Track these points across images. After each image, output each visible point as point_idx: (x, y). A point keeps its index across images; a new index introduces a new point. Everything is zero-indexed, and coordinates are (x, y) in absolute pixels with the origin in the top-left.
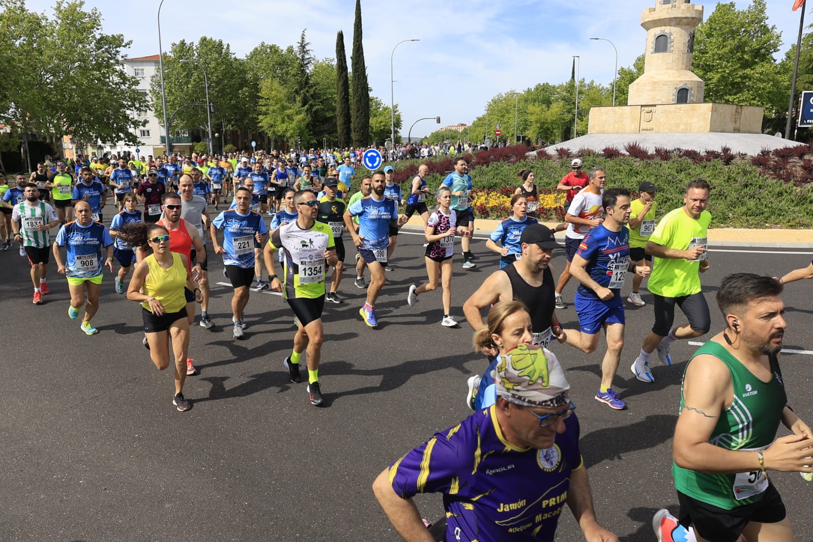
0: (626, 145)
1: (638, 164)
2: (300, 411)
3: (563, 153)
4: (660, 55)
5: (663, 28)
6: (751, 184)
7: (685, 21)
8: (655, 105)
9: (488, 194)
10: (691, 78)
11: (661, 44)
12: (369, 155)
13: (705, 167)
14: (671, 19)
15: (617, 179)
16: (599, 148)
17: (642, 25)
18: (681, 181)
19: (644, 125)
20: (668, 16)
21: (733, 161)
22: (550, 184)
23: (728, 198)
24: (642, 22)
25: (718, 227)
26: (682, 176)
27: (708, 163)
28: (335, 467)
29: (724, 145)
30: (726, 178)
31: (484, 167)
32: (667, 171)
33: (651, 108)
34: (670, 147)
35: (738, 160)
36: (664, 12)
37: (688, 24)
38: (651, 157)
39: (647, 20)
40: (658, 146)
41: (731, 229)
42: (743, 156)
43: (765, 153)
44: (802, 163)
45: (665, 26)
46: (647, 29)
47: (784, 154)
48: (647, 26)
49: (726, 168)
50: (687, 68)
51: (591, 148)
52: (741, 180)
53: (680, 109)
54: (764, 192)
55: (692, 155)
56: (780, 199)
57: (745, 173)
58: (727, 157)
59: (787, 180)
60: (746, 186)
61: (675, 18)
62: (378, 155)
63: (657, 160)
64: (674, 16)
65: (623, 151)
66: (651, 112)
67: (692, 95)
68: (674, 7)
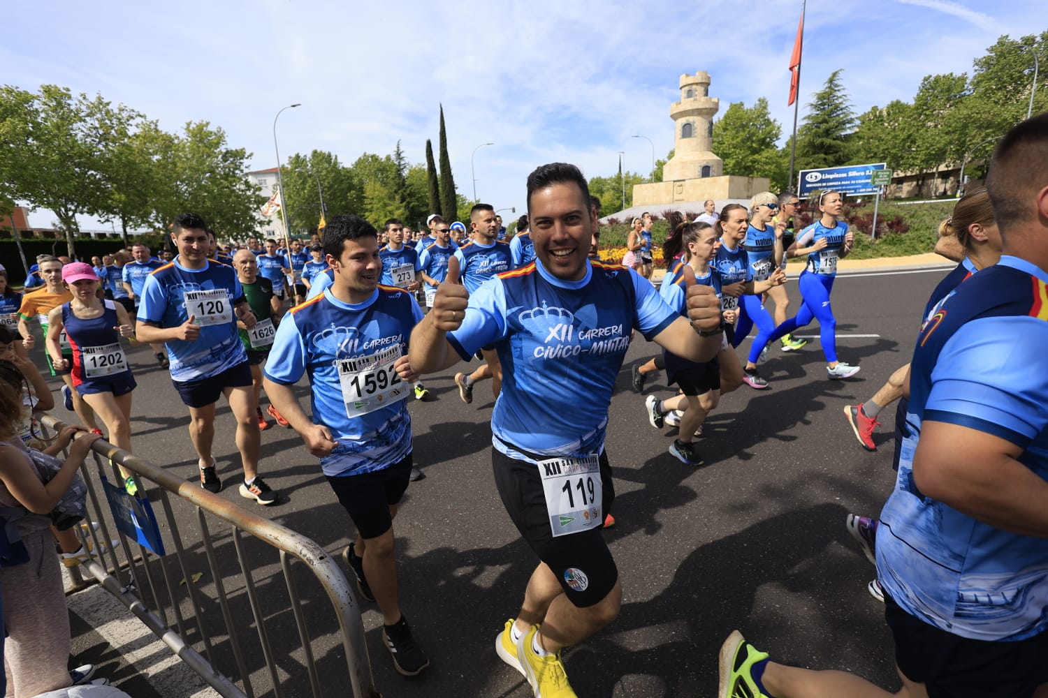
3: (612, 221)
4: (687, 140)
5: (687, 118)
7: (705, 111)
8: (684, 180)
10: (711, 158)
11: (687, 131)
12: (455, 227)
14: (693, 110)
17: (672, 116)
19: (677, 197)
20: (691, 108)
24: (670, 114)
33: (681, 183)
36: (687, 104)
37: (707, 114)
39: (675, 112)
45: (689, 115)
46: (675, 119)
48: (675, 117)
50: (708, 150)
53: (704, 182)
61: (697, 109)
64: (695, 108)
65: (661, 217)
66: (681, 185)
67: (713, 171)
68: (695, 100)
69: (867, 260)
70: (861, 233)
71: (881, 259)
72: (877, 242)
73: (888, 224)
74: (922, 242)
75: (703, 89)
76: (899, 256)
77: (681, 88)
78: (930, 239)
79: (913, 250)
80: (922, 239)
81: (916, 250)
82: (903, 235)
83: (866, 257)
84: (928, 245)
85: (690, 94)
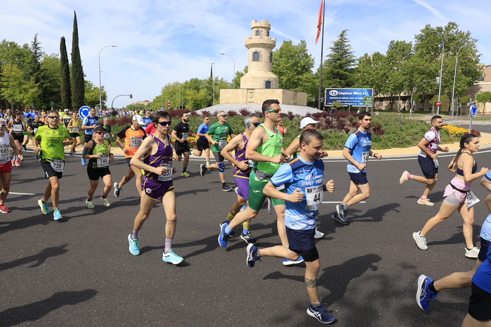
0: (240, 110)
4: (256, 62)
5: (256, 48)
7: (267, 45)
8: (254, 89)
10: (272, 76)
11: (256, 57)
12: (83, 110)
14: (260, 44)
15: (235, 127)
17: (246, 46)
19: (249, 100)
20: (258, 42)
21: (294, 118)
24: (246, 44)
29: (289, 111)
30: (290, 126)
33: (252, 91)
35: (295, 118)
36: (256, 40)
37: (269, 47)
39: (248, 43)
40: (257, 111)
42: (298, 116)
44: (325, 120)
45: (257, 47)
46: (249, 48)
47: (317, 116)
48: (248, 46)
49: (290, 122)
50: (269, 71)
53: (267, 91)
58: (291, 116)
61: (262, 43)
65: (239, 113)
67: (273, 85)
68: (261, 37)
73: (373, 128)
74: (391, 141)
75: (266, 31)
76: (379, 149)
77: (252, 29)
78: (394, 139)
80: (391, 139)
82: (381, 136)
85: (258, 33)
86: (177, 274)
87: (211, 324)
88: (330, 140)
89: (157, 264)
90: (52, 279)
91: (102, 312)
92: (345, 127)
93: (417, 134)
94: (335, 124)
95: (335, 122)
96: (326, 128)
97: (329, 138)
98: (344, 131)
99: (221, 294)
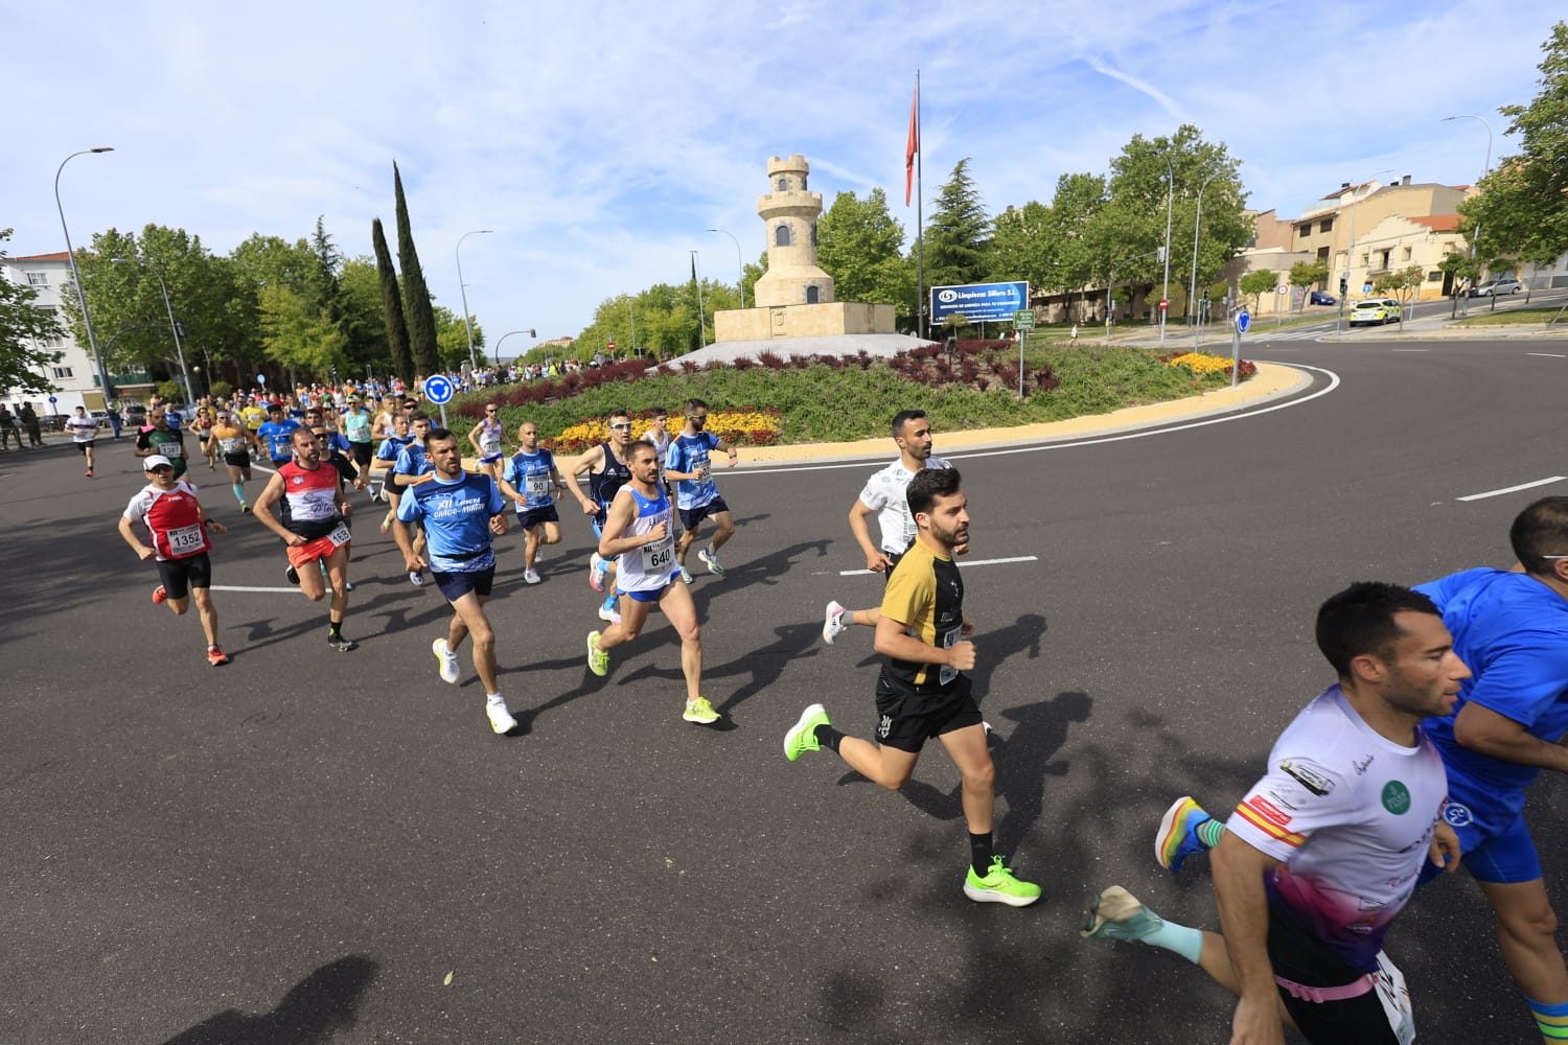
0: (759, 354)
1: (773, 374)
2: (344, 756)
3: (688, 367)
4: (783, 248)
5: (782, 218)
6: (891, 389)
7: (805, 210)
8: (784, 307)
9: (602, 423)
10: (818, 275)
11: (783, 236)
12: (432, 383)
13: (844, 373)
14: (789, 208)
16: (729, 360)
17: (761, 214)
18: (820, 391)
19: (776, 330)
20: (785, 205)
21: (871, 365)
22: (677, 404)
23: (870, 406)
24: (759, 211)
25: (862, 438)
26: (821, 385)
27: (847, 369)
28: (401, 825)
29: (860, 349)
30: (866, 384)
31: (595, 390)
32: (805, 381)
33: (781, 310)
34: (805, 354)
35: (875, 364)
36: (781, 200)
37: (807, 214)
38: (786, 366)
39: (764, 209)
40: (793, 353)
41: (876, 440)
42: (880, 359)
43: (901, 354)
44: (936, 363)
45: (784, 216)
46: (766, 219)
47: (919, 354)
48: (766, 215)
49: (864, 373)
50: (814, 264)
51: (720, 359)
52: (881, 385)
53: (811, 310)
54: (904, 397)
55: (829, 360)
56: (919, 402)
57: (884, 377)
58: (864, 361)
59: (924, 382)
60: (886, 391)
61: (794, 207)
62: (446, 384)
63: (794, 368)
64: (791, 205)
65: (756, 361)
66: (781, 314)
67: (823, 294)
68: (791, 194)
69: (1017, 428)
70: (1008, 391)
71: (1032, 425)
72: (1027, 400)
73: (1036, 376)
74: (1075, 402)
75: (800, 179)
76: (1052, 421)
77: (770, 176)
78: (1082, 397)
79: (1063, 415)
80: (1074, 397)
81: (1068, 412)
82: (1054, 394)
83: (1016, 424)
84: (1081, 406)
85: (783, 185)
86: (653, 779)
87: (735, 914)
88: (949, 409)
89: (610, 756)
90: (389, 815)
91: (499, 898)
92: (978, 376)
93: (1126, 380)
94: (957, 370)
95: (956, 369)
96: (940, 381)
97: (948, 404)
98: (976, 384)
99: (751, 828)
